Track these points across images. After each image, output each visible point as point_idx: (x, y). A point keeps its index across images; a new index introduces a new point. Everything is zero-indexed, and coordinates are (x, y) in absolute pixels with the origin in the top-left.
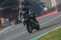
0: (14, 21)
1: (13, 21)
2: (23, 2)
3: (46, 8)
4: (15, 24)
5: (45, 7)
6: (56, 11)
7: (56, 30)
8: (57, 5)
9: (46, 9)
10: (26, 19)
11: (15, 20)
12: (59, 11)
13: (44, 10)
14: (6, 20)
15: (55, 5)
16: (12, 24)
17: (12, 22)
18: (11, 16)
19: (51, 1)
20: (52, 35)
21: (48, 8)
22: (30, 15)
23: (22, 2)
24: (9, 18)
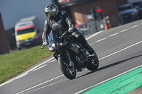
4: (108, 28)
11: (107, 18)
14: (86, 18)
17: (101, 21)
18: (98, 9)
22: (71, 33)
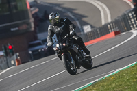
0: (17, 56)
1: (15, 56)
2: (36, 13)
3: (89, 26)
4: (19, 64)
5: (86, 24)
6: (112, 35)
7: (111, 76)
8: (114, 20)
9: (87, 29)
10: (64, 45)
11: (18, 54)
12: (117, 33)
13: (83, 31)
15: (110, 20)
16: (13, 62)
17: (12, 57)
18: (9, 46)
19: (100, 12)
20: (101, 88)
21: (92, 27)
22: (72, 35)
23: (33, 12)
24: (6, 49)
